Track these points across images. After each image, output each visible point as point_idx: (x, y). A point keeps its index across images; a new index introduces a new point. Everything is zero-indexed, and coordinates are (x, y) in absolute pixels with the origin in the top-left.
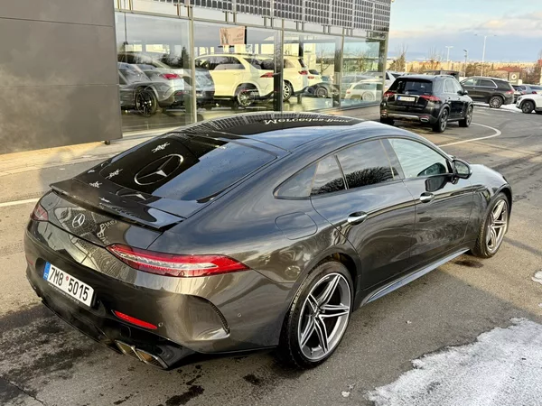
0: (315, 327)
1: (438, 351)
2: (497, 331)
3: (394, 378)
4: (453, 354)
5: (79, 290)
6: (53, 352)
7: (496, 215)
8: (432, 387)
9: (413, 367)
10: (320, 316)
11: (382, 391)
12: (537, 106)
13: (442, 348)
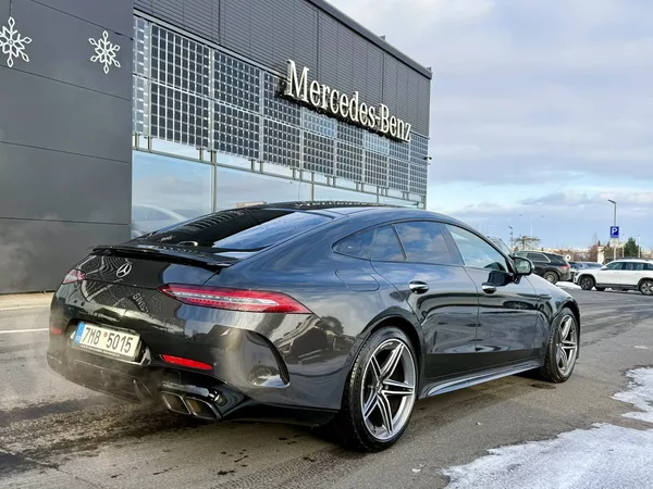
0: (377, 402)
1: (516, 444)
2: (578, 431)
3: (470, 461)
4: (533, 446)
5: (121, 343)
6: (72, 438)
7: (565, 333)
8: (513, 467)
9: (488, 454)
10: (383, 392)
11: (458, 469)
12: (598, 281)
13: (521, 442)
